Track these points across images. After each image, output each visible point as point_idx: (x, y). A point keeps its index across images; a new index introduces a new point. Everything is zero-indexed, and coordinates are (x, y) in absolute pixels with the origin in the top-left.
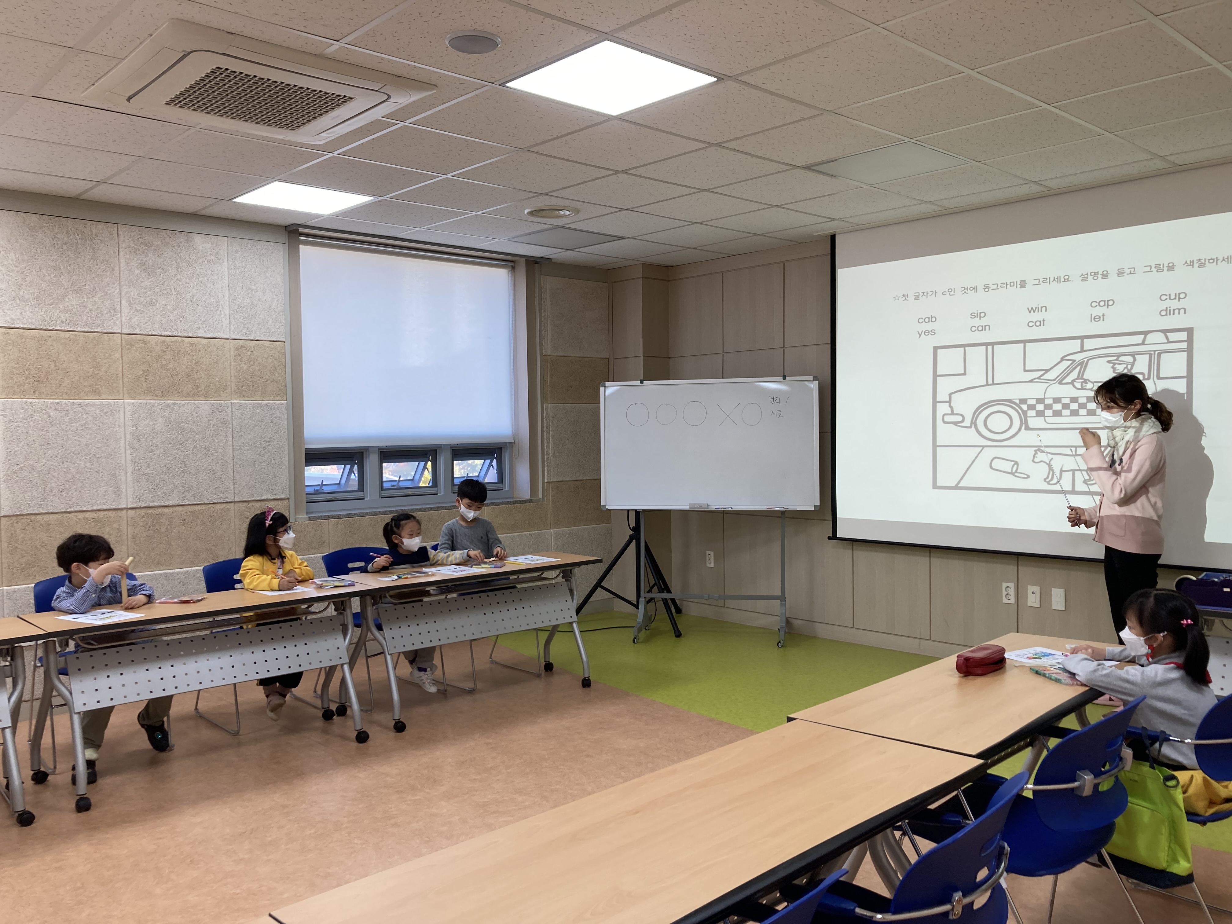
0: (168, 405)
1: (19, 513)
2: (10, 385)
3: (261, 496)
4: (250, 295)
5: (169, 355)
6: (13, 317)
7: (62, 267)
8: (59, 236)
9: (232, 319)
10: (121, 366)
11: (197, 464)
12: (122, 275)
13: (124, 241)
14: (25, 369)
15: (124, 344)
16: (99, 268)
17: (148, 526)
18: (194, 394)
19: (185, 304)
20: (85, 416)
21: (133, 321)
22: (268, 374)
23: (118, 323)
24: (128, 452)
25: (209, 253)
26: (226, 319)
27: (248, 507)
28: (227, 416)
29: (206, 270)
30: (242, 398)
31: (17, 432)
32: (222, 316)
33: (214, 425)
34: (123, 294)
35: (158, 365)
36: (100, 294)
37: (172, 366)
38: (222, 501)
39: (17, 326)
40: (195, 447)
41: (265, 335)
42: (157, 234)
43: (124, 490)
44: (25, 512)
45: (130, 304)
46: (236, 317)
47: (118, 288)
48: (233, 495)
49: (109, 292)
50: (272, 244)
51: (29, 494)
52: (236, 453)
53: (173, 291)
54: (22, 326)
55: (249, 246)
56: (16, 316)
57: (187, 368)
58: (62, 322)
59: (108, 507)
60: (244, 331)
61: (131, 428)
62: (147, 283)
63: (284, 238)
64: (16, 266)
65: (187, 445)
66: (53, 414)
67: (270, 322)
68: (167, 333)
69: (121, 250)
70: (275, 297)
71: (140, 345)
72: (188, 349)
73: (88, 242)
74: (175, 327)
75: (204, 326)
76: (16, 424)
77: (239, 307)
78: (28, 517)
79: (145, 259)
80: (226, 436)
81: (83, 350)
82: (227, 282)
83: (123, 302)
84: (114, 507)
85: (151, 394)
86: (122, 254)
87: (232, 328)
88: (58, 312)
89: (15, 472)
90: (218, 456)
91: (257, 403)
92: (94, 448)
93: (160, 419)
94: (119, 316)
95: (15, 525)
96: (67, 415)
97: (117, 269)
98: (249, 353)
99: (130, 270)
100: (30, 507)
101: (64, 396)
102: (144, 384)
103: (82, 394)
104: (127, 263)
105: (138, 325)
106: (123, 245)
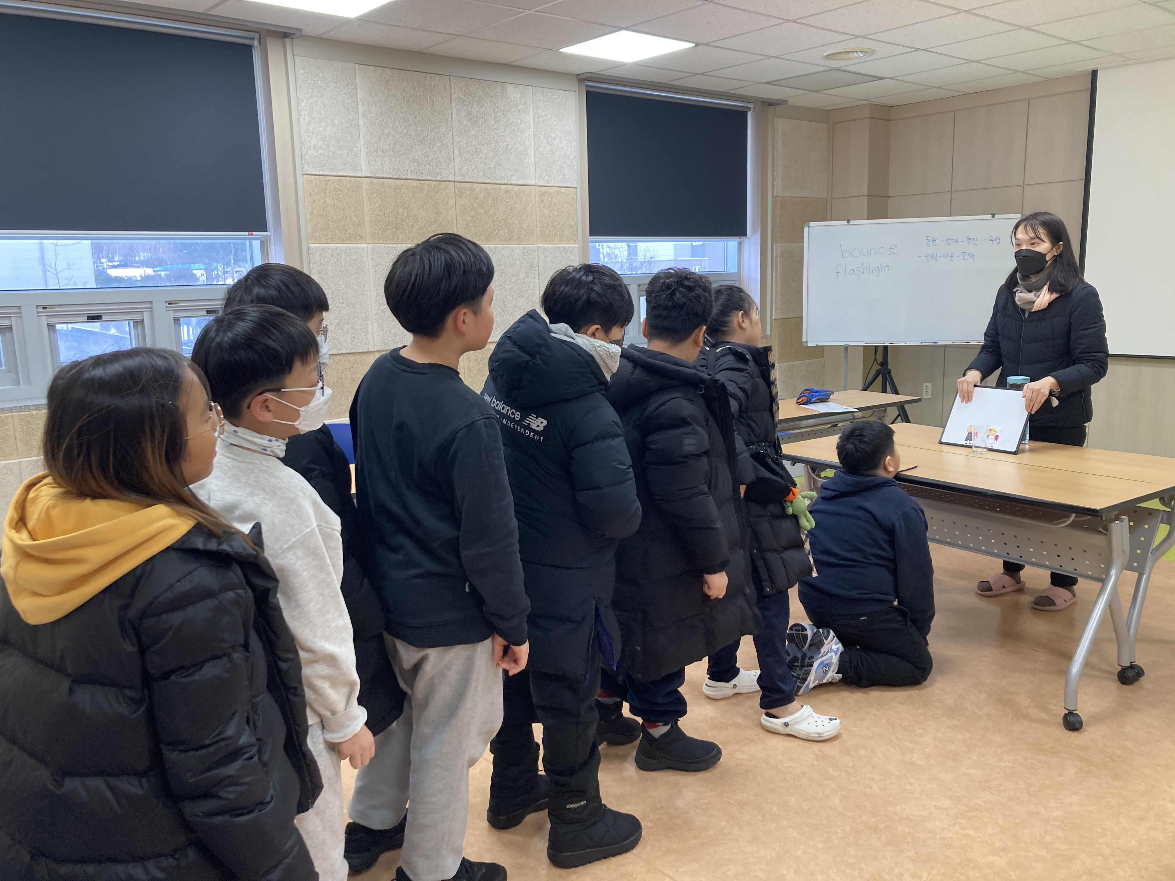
2: (376, 231)
4: (550, 143)
5: (490, 201)
6: (376, 167)
7: (410, 119)
8: (407, 89)
9: (537, 166)
10: (455, 212)
11: (513, 304)
12: (454, 125)
13: (455, 93)
15: (457, 191)
16: (438, 119)
17: (479, 360)
18: (509, 239)
19: (501, 152)
21: (463, 170)
22: (564, 219)
23: (452, 171)
25: (519, 102)
26: (532, 167)
28: (535, 259)
29: (517, 119)
30: (545, 242)
32: (530, 164)
33: (525, 268)
34: (455, 143)
35: (483, 211)
36: (439, 144)
37: (492, 212)
39: (380, 176)
40: (512, 288)
41: (562, 182)
42: (480, 85)
45: (461, 154)
46: (541, 164)
47: (451, 138)
49: (445, 142)
50: (567, 92)
51: (393, 331)
53: (492, 140)
54: (383, 176)
55: (549, 95)
56: (378, 166)
57: (504, 214)
58: (412, 171)
60: (547, 178)
62: (473, 133)
63: (575, 86)
64: (377, 119)
65: (506, 286)
67: (566, 169)
68: (488, 181)
69: (453, 101)
70: (569, 144)
71: (469, 192)
72: (504, 196)
73: (428, 94)
74: (494, 175)
75: (516, 173)
76: (382, 268)
77: (542, 155)
79: (471, 110)
80: (534, 278)
81: (428, 198)
82: (533, 131)
83: (456, 151)
86: (453, 105)
87: (538, 175)
88: (408, 162)
90: (528, 296)
91: (558, 247)
94: (453, 164)
97: (450, 119)
98: (550, 199)
99: (459, 121)
102: (473, 229)
104: (458, 114)
105: (467, 174)
106: (454, 96)
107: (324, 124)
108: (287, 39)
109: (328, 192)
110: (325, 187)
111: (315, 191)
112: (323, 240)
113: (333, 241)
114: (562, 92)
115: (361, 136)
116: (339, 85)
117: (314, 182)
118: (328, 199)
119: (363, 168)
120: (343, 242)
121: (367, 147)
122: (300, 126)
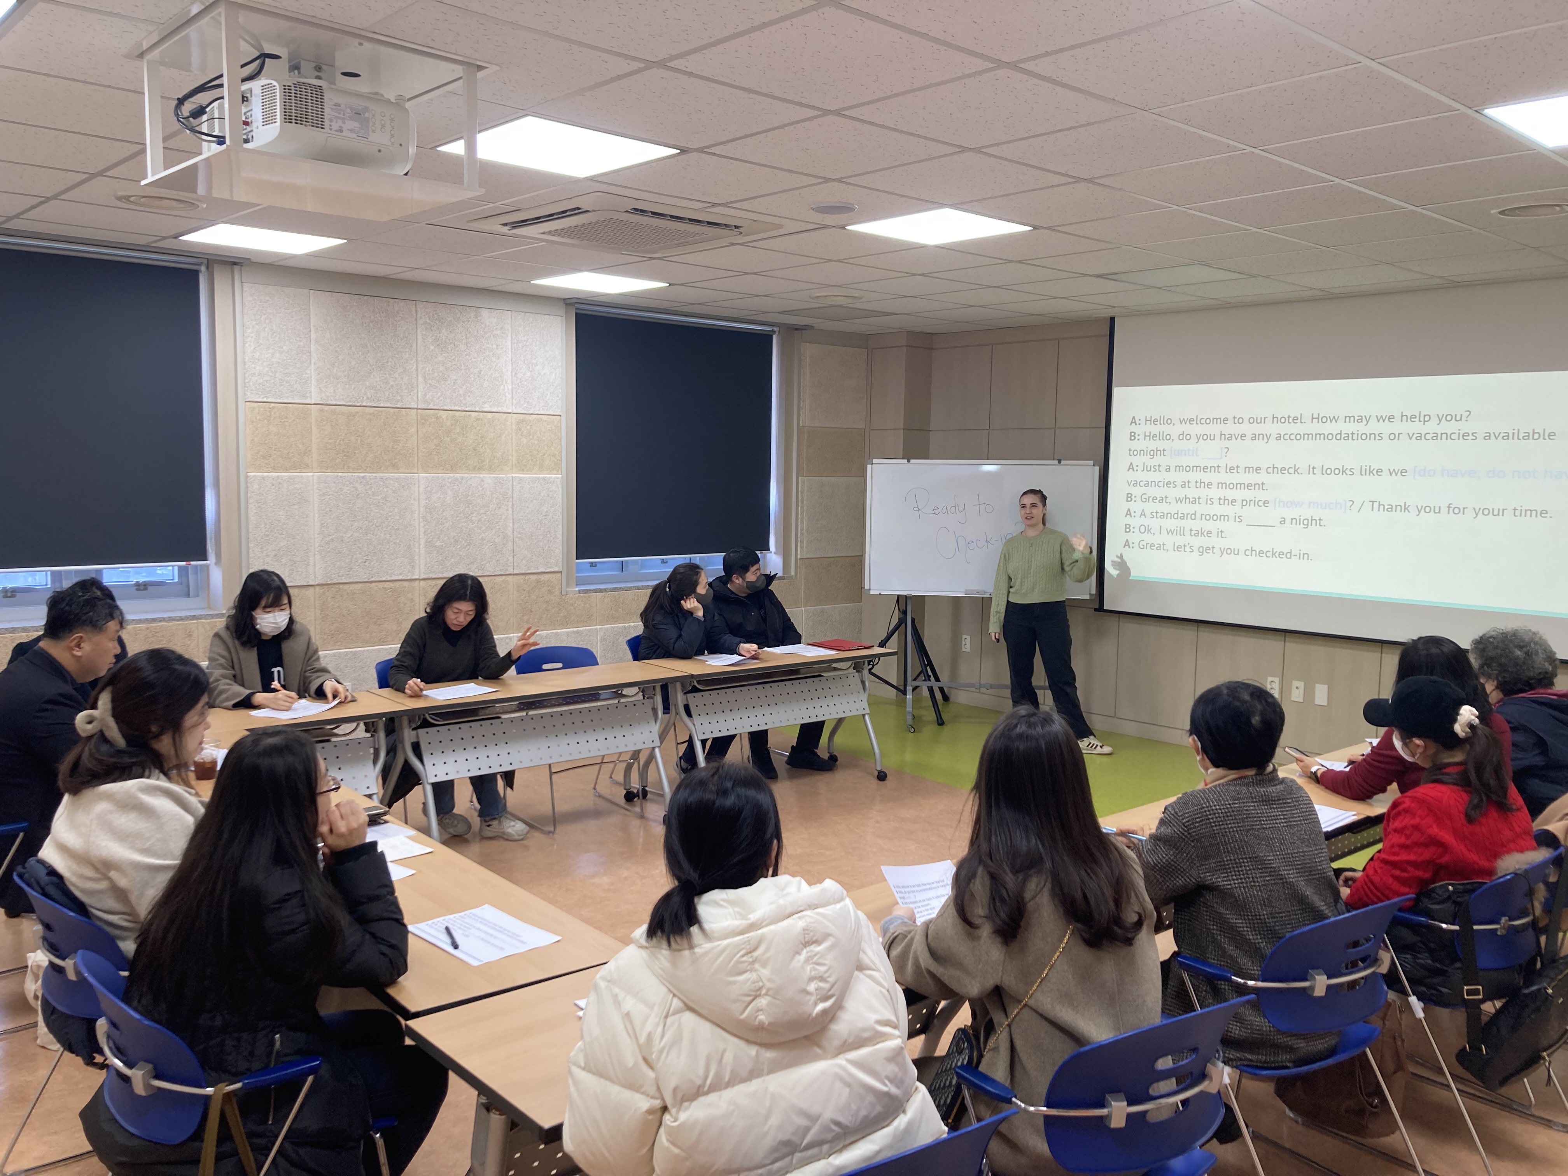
0: (457, 479)
1: (330, 582)
2: (324, 460)
3: (537, 568)
4: (531, 369)
5: (458, 430)
6: (328, 394)
7: (368, 345)
8: (366, 314)
9: (514, 393)
10: (416, 441)
12: (419, 351)
13: (421, 318)
14: (337, 444)
15: (419, 419)
16: (400, 345)
18: (479, 468)
19: (472, 379)
20: (385, 490)
21: (427, 398)
22: (546, 448)
23: (415, 398)
24: (422, 524)
25: (495, 328)
26: (509, 394)
27: (525, 580)
28: (509, 490)
29: (492, 345)
30: (522, 472)
31: (329, 505)
32: (506, 390)
33: (497, 498)
34: (419, 369)
35: (449, 439)
36: (400, 370)
37: (460, 440)
38: (502, 573)
39: (331, 403)
40: (480, 520)
41: (543, 410)
42: (450, 310)
43: (417, 562)
44: (335, 581)
45: (425, 379)
46: (519, 391)
47: (415, 364)
48: (512, 567)
49: (408, 368)
50: (552, 317)
51: (338, 564)
52: (516, 526)
53: (463, 366)
54: (334, 403)
55: (531, 319)
56: (330, 392)
57: (473, 442)
58: (368, 398)
59: (404, 578)
60: (525, 405)
61: (424, 502)
62: (440, 358)
63: (560, 310)
64: (331, 345)
65: (473, 518)
66: (360, 487)
67: (548, 396)
68: (457, 408)
69: (418, 326)
70: (553, 370)
71: (433, 420)
72: (474, 424)
73: (391, 320)
74: (464, 402)
75: (490, 400)
76: (329, 497)
77: (521, 381)
78: (337, 586)
79: (439, 335)
80: (507, 510)
81: (385, 425)
82: (510, 356)
83: (420, 378)
84: (409, 578)
85: (442, 468)
86: (419, 330)
87: (515, 402)
88: (364, 389)
89: (327, 543)
90: (499, 529)
91: (535, 478)
92: (393, 520)
93: (450, 493)
94: (416, 391)
95: (327, 593)
96: (371, 488)
97: (414, 345)
98: (529, 427)
99: (425, 347)
100: (339, 576)
101: (368, 470)
102: (436, 458)
103: (383, 468)
104: (423, 339)
105: (432, 400)
106: (420, 322)
107: (271, 351)
108: (235, 266)
109: (272, 418)
110: (269, 414)
111: (258, 418)
112: (264, 468)
113: (275, 469)
114: (546, 317)
115: (312, 362)
116: (290, 311)
117: (257, 409)
118: (271, 426)
119: (313, 394)
120: (286, 471)
121: (319, 374)
122: (244, 353)
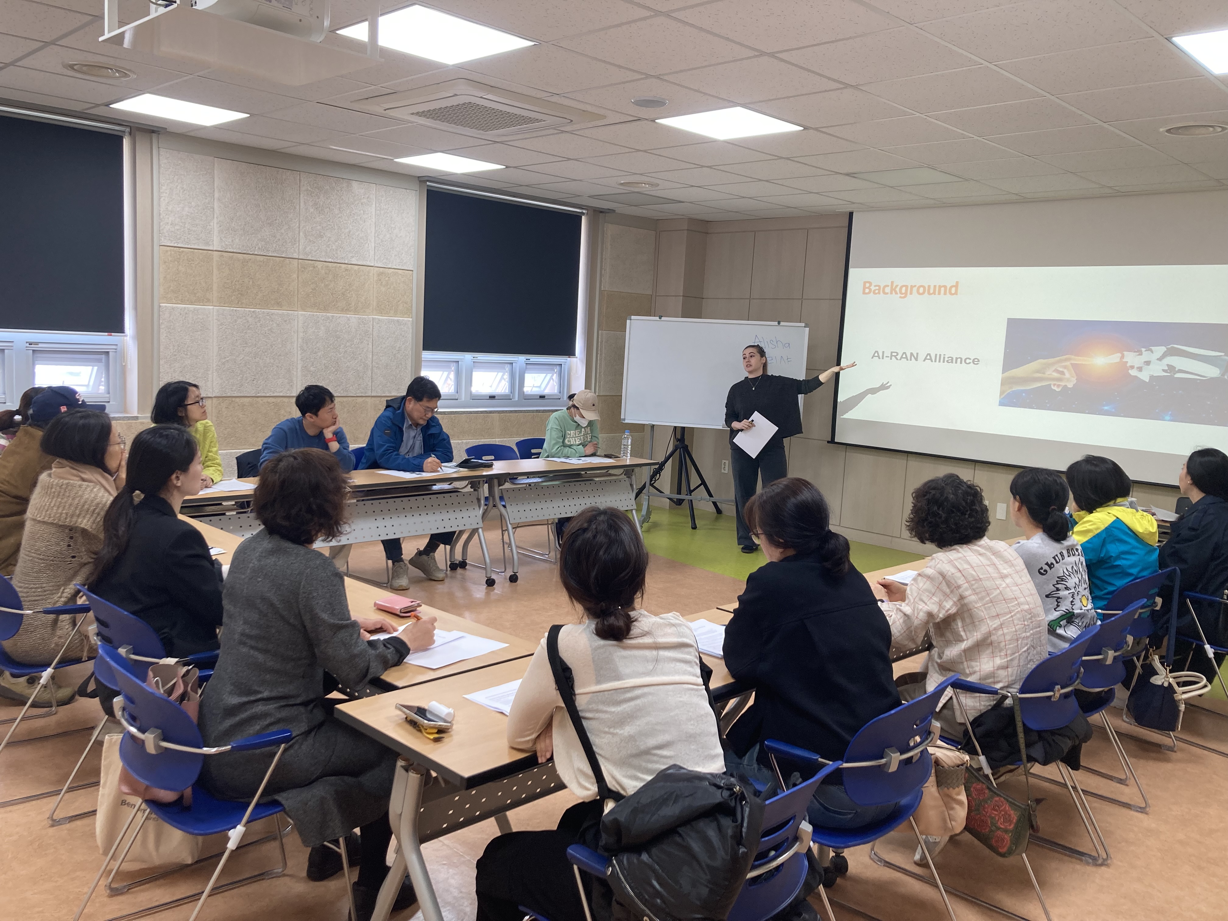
0: (328, 318)
1: (225, 395)
2: (223, 296)
5: (330, 277)
6: (227, 243)
7: (261, 205)
8: (259, 180)
9: (376, 251)
10: (297, 285)
12: (301, 212)
13: (303, 185)
15: (300, 267)
16: (286, 207)
18: (347, 310)
19: (343, 237)
20: (271, 323)
21: (307, 250)
22: (400, 296)
23: (296, 250)
24: (299, 352)
25: (362, 197)
26: (372, 250)
28: (369, 328)
29: (360, 211)
30: (380, 315)
31: (226, 332)
32: (370, 248)
33: (360, 335)
34: (301, 227)
35: (323, 285)
36: (286, 227)
37: (332, 286)
38: (363, 395)
39: (230, 250)
40: (346, 352)
41: (399, 265)
42: (327, 180)
43: (295, 382)
44: (229, 395)
45: (306, 236)
46: (380, 249)
47: (298, 222)
48: (370, 391)
49: (292, 225)
50: (408, 191)
51: (232, 381)
52: (375, 358)
53: (336, 226)
54: (232, 251)
55: (391, 191)
56: (229, 242)
57: (342, 288)
58: (259, 248)
59: (284, 395)
60: (384, 261)
61: (302, 334)
62: (318, 219)
63: (415, 186)
64: (231, 204)
65: (340, 350)
66: (251, 320)
67: (403, 255)
68: (330, 260)
69: (301, 193)
70: (408, 234)
71: (311, 268)
72: (344, 274)
73: (279, 186)
74: (336, 255)
75: (356, 255)
76: (225, 327)
77: (382, 241)
78: (230, 399)
79: (317, 200)
80: (368, 344)
81: (272, 271)
82: (374, 220)
83: (301, 234)
85: (316, 308)
86: (302, 196)
87: (376, 258)
88: (256, 240)
89: (224, 364)
90: (361, 359)
91: (391, 319)
92: (276, 348)
93: (323, 328)
94: (298, 245)
95: (222, 404)
96: (259, 321)
97: (298, 207)
98: (387, 279)
99: (306, 209)
100: (232, 391)
101: (258, 306)
102: (312, 300)
103: (269, 306)
104: (305, 203)
105: (310, 253)
106: (303, 189)
107: (181, 205)
108: (153, 134)
109: (181, 260)
110: (179, 257)
111: (170, 259)
112: (174, 301)
113: (182, 302)
114: (404, 190)
115: (215, 216)
116: (198, 173)
117: (169, 253)
118: (180, 267)
119: (215, 243)
120: (192, 303)
121: (220, 226)
122: (159, 205)
